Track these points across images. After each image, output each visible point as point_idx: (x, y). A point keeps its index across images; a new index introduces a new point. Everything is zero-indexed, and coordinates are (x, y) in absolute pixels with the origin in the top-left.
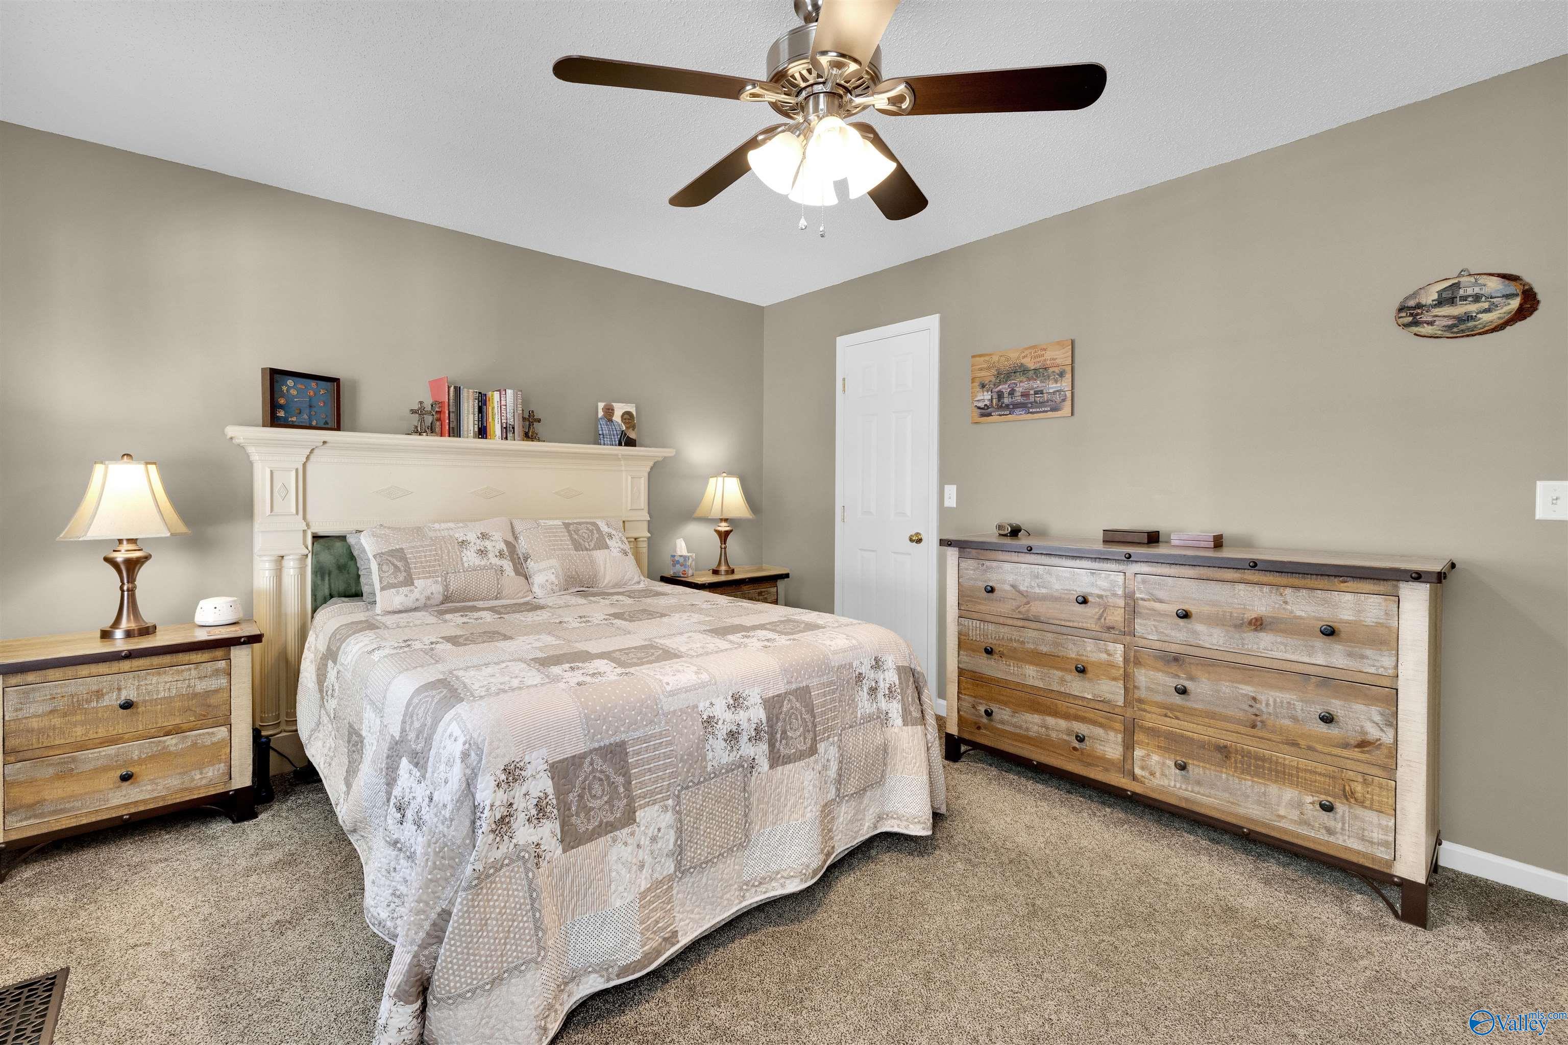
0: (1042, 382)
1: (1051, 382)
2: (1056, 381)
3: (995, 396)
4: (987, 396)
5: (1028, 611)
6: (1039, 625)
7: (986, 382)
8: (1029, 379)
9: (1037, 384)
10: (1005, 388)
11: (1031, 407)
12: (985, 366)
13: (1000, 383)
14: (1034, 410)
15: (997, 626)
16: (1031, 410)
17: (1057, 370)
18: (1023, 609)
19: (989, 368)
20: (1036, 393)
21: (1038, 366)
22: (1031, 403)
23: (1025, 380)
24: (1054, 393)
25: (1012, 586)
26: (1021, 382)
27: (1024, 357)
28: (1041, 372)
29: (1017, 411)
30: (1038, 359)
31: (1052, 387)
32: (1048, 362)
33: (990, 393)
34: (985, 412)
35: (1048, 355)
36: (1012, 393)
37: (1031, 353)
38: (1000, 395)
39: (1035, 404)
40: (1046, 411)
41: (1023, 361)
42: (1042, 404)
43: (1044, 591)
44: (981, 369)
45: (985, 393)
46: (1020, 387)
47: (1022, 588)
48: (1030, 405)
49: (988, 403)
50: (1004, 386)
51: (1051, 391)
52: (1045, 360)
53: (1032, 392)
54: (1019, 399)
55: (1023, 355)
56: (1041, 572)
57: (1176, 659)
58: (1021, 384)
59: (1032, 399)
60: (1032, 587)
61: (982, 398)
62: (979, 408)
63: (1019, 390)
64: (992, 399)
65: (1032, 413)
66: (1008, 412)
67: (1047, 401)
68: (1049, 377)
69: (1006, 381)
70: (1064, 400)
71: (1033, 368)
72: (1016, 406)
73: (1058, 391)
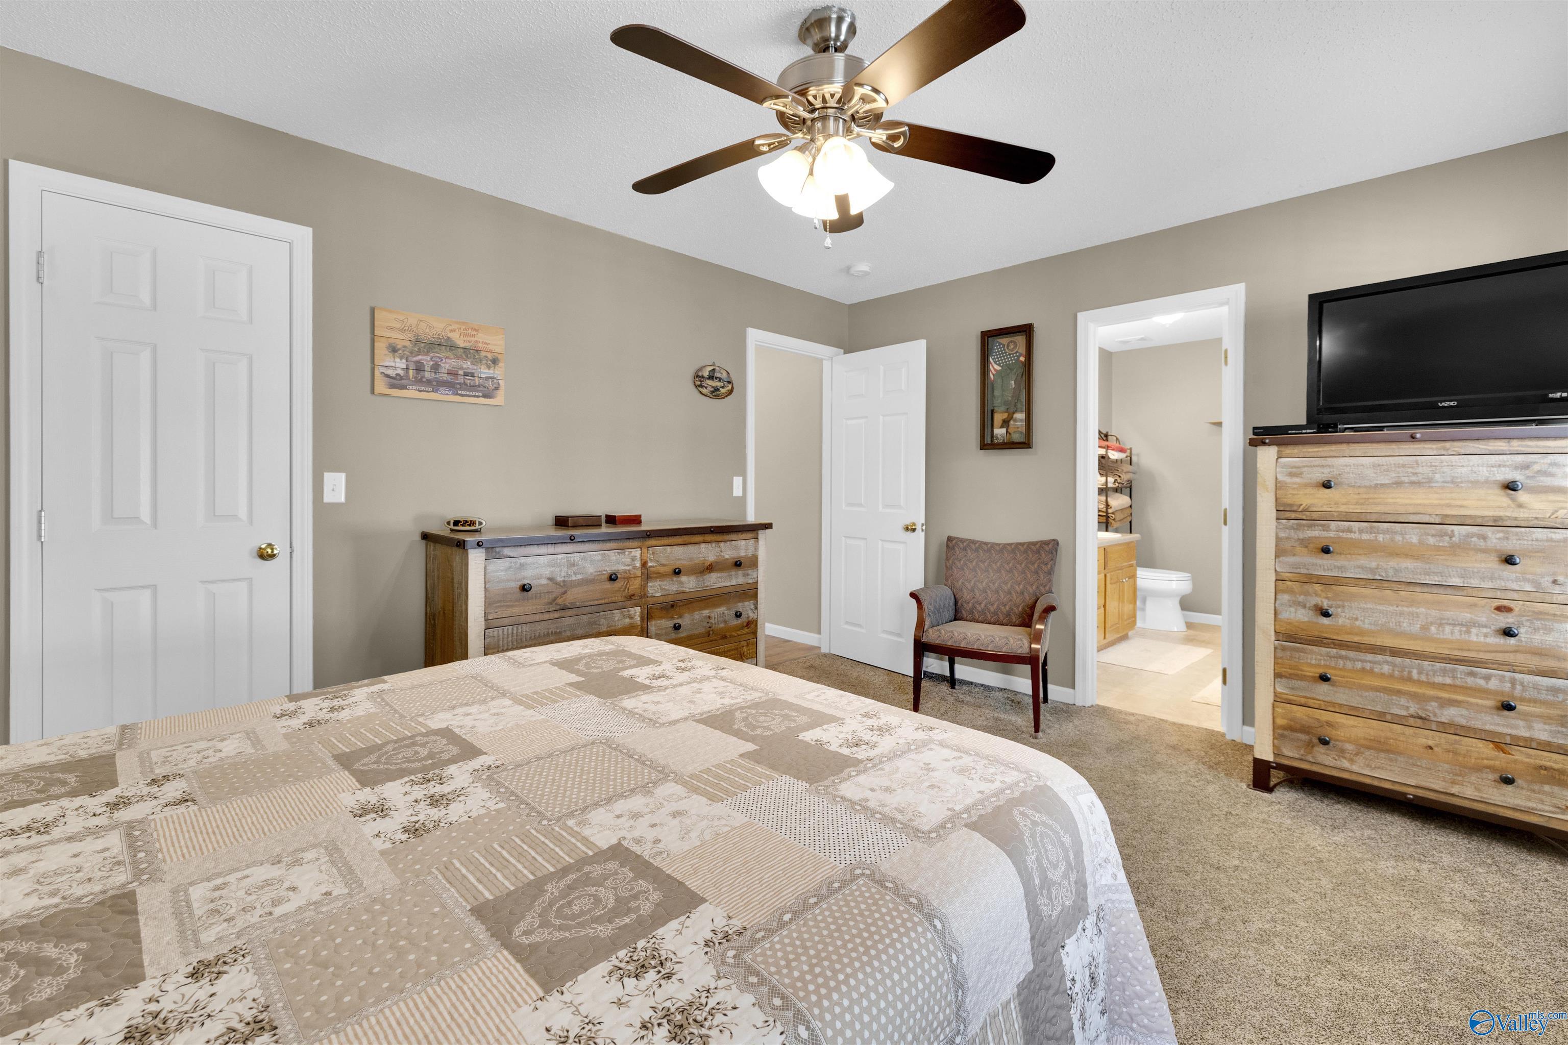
0: (472, 364)
1: (483, 367)
2: (489, 367)
3: (412, 366)
4: (401, 364)
5: (565, 600)
6: (574, 612)
7: (399, 347)
8: (458, 357)
9: (467, 365)
10: (426, 360)
11: (460, 389)
12: (398, 325)
13: (419, 352)
14: (463, 393)
15: (532, 625)
16: (459, 392)
17: (490, 356)
18: (560, 601)
19: (402, 330)
20: (466, 374)
21: (467, 345)
22: (460, 384)
23: (452, 356)
24: (487, 378)
25: (550, 579)
26: (447, 358)
27: (451, 331)
28: (471, 353)
29: (442, 390)
30: (469, 339)
31: (484, 372)
32: (480, 345)
33: (404, 361)
34: (397, 382)
35: (481, 337)
36: (436, 368)
37: (460, 329)
38: (419, 368)
39: (464, 386)
40: (478, 397)
41: (451, 335)
42: (473, 387)
43: (579, 577)
44: (392, 328)
45: (398, 360)
46: (446, 363)
47: (559, 579)
48: (458, 386)
49: (402, 373)
50: (425, 357)
51: (483, 376)
52: (476, 342)
53: (461, 372)
54: (445, 377)
55: (450, 328)
56: (576, 560)
57: (672, 606)
58: (448, 361)
59: (461, 380)
60: (569, 576)
61: (392, 364)
62: (387, 376)
63: (446, 366)
64: (407, 369)
65: (460, 395)
66: (430, 389)
67: (479, 386)
68: (481, 361)
69: (428, 352)
70: (497, 389)
71: (462, 345)
72: (441, 384)
73: (490, 378)
